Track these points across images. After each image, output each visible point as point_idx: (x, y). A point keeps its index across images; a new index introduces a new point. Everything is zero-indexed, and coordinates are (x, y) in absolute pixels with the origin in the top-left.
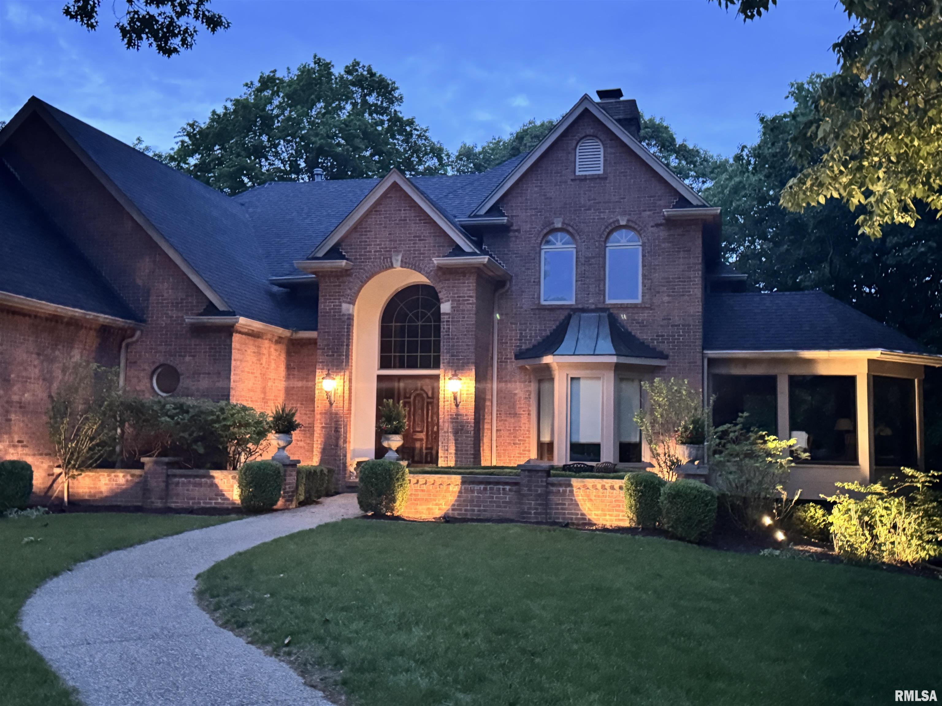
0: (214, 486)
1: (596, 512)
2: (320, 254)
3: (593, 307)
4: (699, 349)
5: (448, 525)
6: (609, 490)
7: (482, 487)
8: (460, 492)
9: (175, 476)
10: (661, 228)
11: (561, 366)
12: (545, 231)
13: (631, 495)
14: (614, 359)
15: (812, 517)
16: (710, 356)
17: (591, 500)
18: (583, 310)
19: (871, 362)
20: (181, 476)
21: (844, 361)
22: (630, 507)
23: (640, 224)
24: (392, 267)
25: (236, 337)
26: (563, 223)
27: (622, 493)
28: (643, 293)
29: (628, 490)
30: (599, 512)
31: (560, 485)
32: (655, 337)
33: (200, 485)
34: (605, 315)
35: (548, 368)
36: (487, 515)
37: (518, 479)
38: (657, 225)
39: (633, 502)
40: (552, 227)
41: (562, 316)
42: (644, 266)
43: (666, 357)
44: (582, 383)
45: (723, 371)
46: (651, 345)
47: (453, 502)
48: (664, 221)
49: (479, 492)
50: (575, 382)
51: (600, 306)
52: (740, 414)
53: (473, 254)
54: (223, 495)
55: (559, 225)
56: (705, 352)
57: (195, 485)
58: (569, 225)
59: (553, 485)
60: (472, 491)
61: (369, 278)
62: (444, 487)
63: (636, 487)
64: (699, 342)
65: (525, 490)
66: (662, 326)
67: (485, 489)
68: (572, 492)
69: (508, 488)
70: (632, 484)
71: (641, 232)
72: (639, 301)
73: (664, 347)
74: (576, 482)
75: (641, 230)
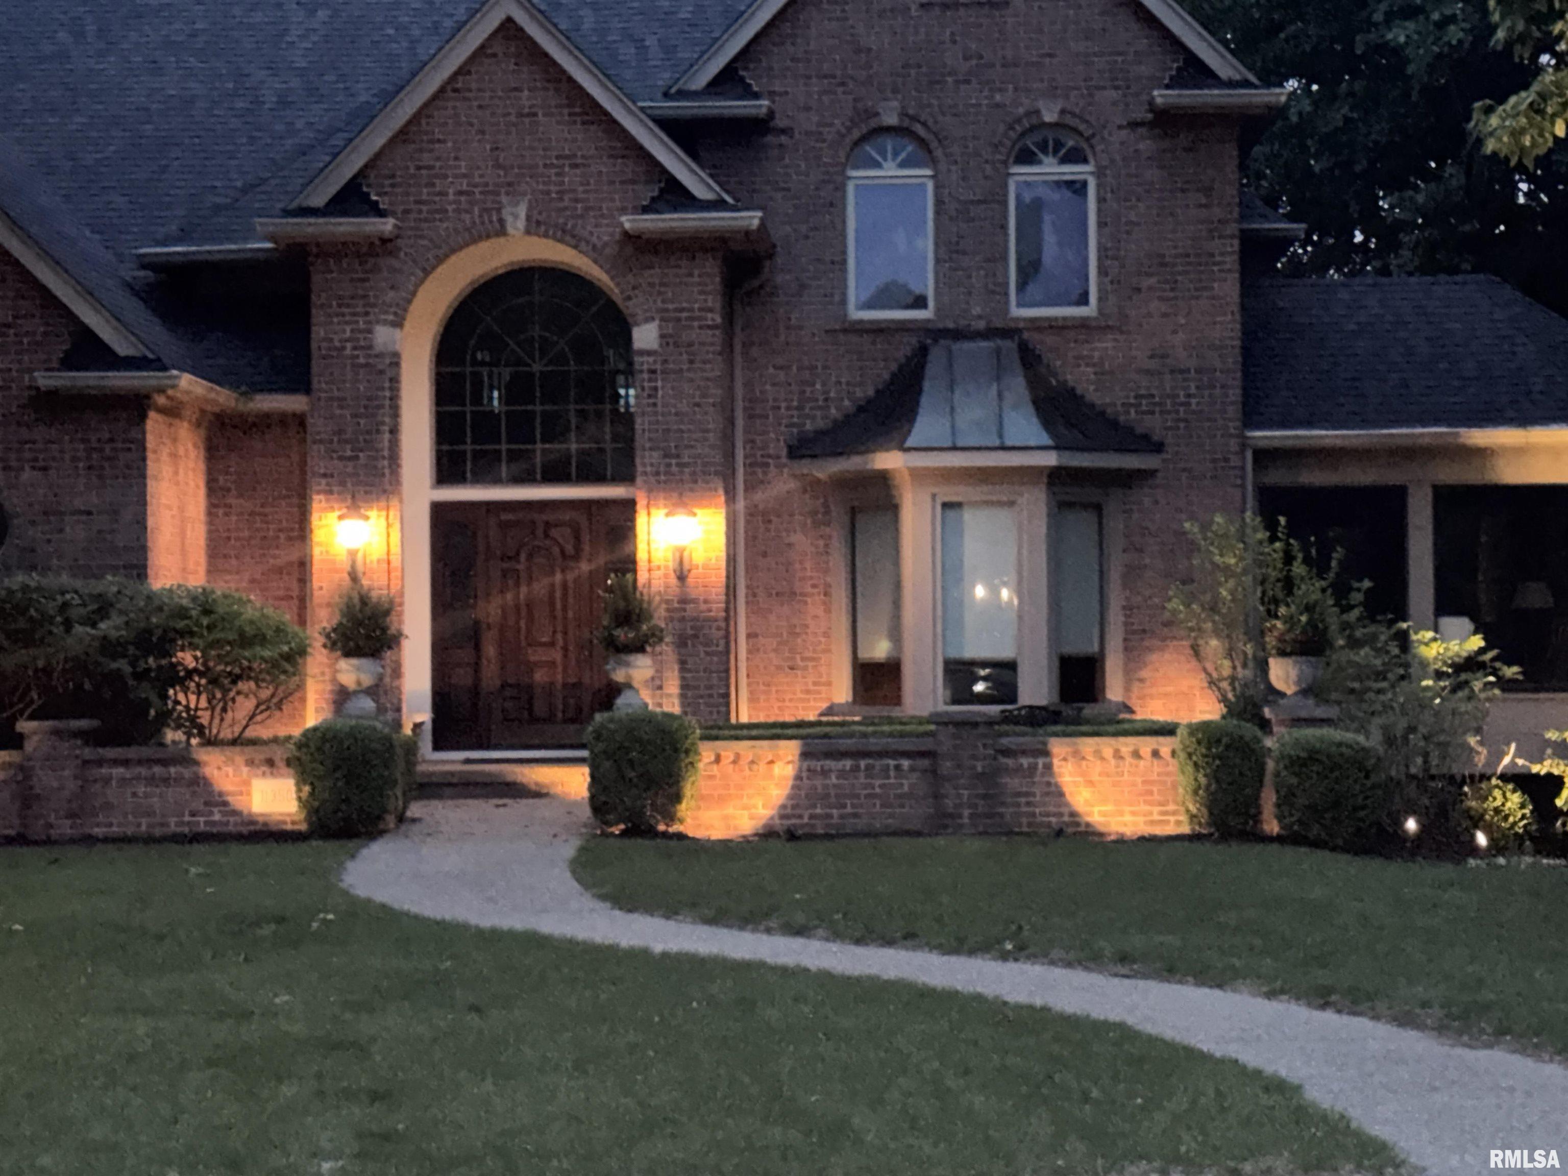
0: (199, 783)
1: (1103, 808)
2: (319, 200)
3: (981, 325)
4: (1233, 426)
5: (790, 847)
6: (1129, 760)
7: (848, 763)
8: (798, 778)
9: (100, 763)
10: (1142, 131)
11: (919, 475)
12: (856, 134)
13: (1196, 764)
14: (1050, 459)
15: (1498, 810)
16: (1262, 444)
17: (1090, 783)
18: (958, 335)
20: (116, 762)
22: (1195, 792)
23: (1092, 119)
24: (502, 231)
25: (154, 423)
26: (903, 114)
27: (1173, 765)
28: (1100, 291)
29: (1190, 755)
30: (1109, 808)
31: (1024, 753)
32: (1132, 401)
33: (166, 781)
34: (1009, 346)
35: (883, 478)
36: (861, 824)
37: (927, 744)
38: (1134, 125)
39: (1203, 780)
40: (873, 123)
41: (904, 348)
42: (1101, 224)
43: (1158, 448)
44: (968, 515)
45: (1277, 477)
46: (1122, 418)
47: (781, 801)
48: (1150, 116)
49: (842, 774)
50: (951, 514)
51: (998, 323)
52: (1356, 585)
53: (718, 205)
54: (225, 804)
55: (891, 119)
56: (1250, 434)
57: (151, 780)
58: (914, 119)
59: (1007, 752)
60: (825, 773)
61: (440, 260)
62: (762, 767)
63: (1209, 749)
64: (1234, 411)
65: (946, 766)
66: (1148, 372)
67: (856, 769)
68: (1049, 767)
69: (906, 763)
70: (1199, 742)
71: (1094, 141)
72: (1090, 309)
73: (1154, 424)
74: (1059, 747)
75: (1093, 135)
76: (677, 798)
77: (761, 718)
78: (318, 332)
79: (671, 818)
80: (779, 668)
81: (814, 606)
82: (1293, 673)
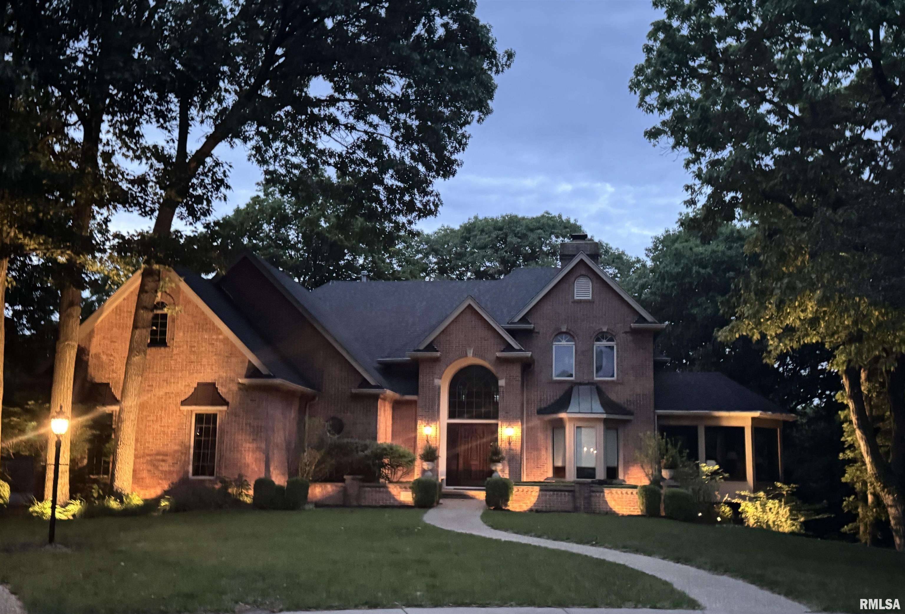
0: (388, 493)
1: (618, 507)
2: (422, 348)
3: (587, 382)
4: (652, 409)
5: (537, 514)
6: (625, 495)
7: (552, 493)
8: (539, 496)
9: (364, 487)
10: (628, 334)
11: (571, 419)
12: (556, 333)
13: (642, 496)
14: (604, 416)
15: (723, 512)
16: (659, 414)
17: (615, 500)
18: (580, 384)
19: (753, 419)
20: (368, 487)
21: (737, 418)
22: (642, 504)
23: (615, 331)
24: (466, 356)
25: (380, 401)
26: (567, 329)
27: (637, 497)
28: (617, 374)
29: (641, 494)
30: (620, 507)
31: (598, 492)
32: (626, 402)
33: (380, 492)
34: (594, 387)
35: (561, 420)
36: (555, 509)
37: (572, 489)
38: (626, 333)
39: (644, 501)
40: (560, 331)
41: (566, 387)
42: (618, 358)
43: (632, 414)
44: (583, 429)
45: (664, 423)
46: (623, 406)
47: (534, 502)
48: (630, 330)
49: (550, 496)
50: (579, 430)
51: (590, 381)
52: (685, 451)
53: (520, 350)
54: (394, 498)
55: (564, 330)
56: (656, 411)
57: (376, 492)
58: (570, 330)
59: (593, 492)
60: (546, 495)
61: (451, 363)
62: (529, 493)
64: (652, 405)
65: (577, 494)
66: (630, 395)
67: (554, 494)
68: (604, 496)
69: (567, 493)
72: (615, 378)
73: (631, 408)
74: (607, 491)
75: (616, 335)
76: (507, 500)
77: (529, 480)
78: (420, 381)
79: (506, 505)
80: (534, 468)
81: (543, 452)
82: (668, 474)
